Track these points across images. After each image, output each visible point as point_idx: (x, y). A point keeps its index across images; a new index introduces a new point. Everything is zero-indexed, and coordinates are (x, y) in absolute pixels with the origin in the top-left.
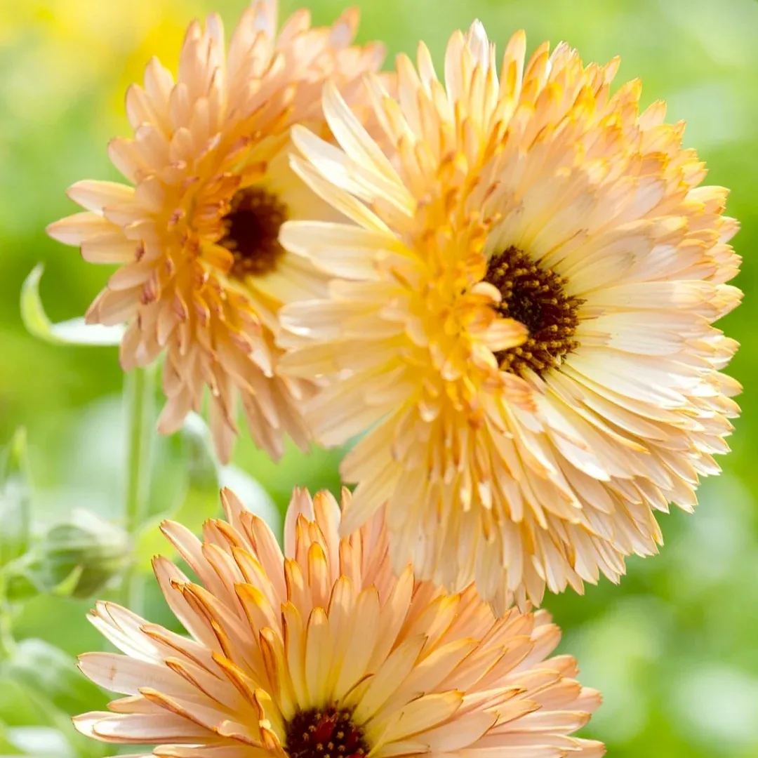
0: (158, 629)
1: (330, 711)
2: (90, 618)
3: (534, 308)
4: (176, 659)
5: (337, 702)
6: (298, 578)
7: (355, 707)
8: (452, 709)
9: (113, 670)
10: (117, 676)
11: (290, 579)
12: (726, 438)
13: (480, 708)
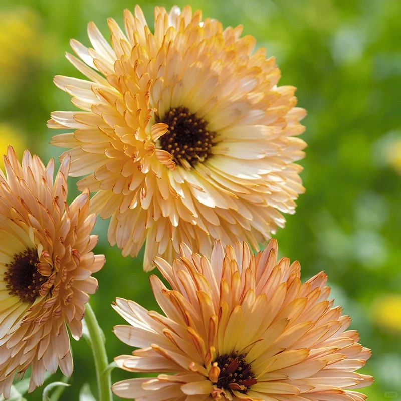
0: (154, 313)
1: (233, 356)
2: (113, 306)
3: (191, 134)
4: (167, 330)
5: (237, 352)
6: (226, 288)
7: (246, 354)
8: (302, 358)
9: (130, 335)
10: (133, 337)
11: (223, 289)
12: (295, 201)
13: (315, 358)
